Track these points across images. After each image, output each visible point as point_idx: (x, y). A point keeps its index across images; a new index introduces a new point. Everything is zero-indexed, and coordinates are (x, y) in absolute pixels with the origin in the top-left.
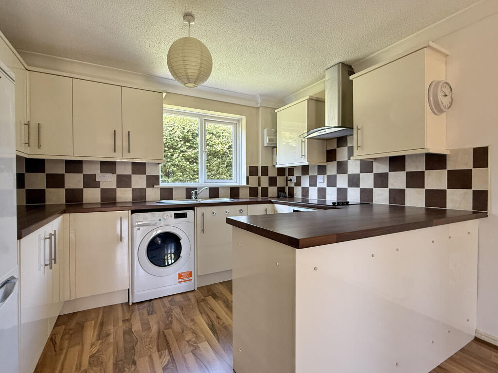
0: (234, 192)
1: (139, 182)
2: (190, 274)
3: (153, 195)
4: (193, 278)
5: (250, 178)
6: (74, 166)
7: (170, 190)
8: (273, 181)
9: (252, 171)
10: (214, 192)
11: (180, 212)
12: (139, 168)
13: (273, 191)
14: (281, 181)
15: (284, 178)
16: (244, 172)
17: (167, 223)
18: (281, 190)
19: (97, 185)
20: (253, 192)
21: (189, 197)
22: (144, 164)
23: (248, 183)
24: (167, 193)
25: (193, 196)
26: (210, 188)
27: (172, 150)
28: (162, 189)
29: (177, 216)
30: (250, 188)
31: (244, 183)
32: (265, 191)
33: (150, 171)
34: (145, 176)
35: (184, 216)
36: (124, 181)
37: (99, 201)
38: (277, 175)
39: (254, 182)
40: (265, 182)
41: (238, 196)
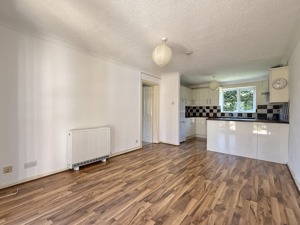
0: (250, 115)
1: (215, 111)
3: (219, 115)
5: (258, 110)
6: (201, 108)
7: (224, 114)
9: (259, 107)
12: (215, 107)
16: (255, 107)
18: (274, 115)
19: (205, 112)
20: (260, 115)
22: (217, 107)
23: (257, 112)
25: (230, 116)
26: (238, 113)
28: (221, 113)
30: (258, 114)
31: (255, 112)
32: (265, 115)
36: (211, 111)
37: (206, 116)
38: (273, 109)
39: (261, 111)
40: (264, 111)
41: (252, 117)
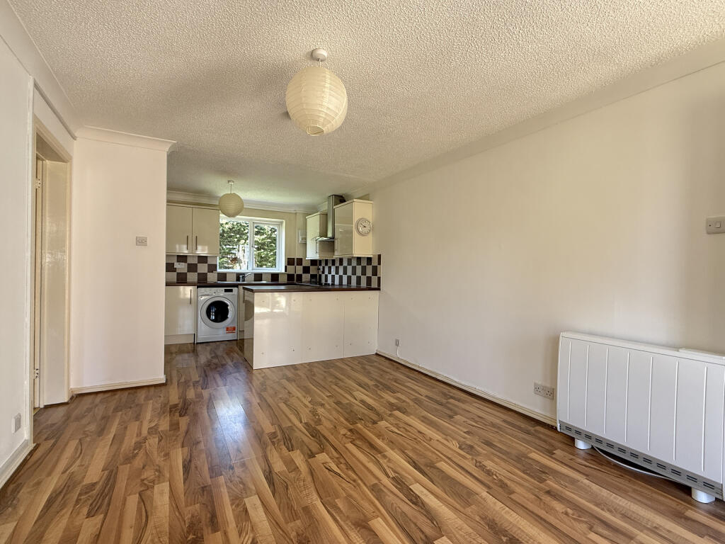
0: (275, 277)
1: (203, 268)
2: (234, 329)
3: (212, 278)
4: (236, 331)
5: (288, 266)
7: (224, 275)
8: (306, 270)
9: (290, 262)
10: (258, 277)
11: (229, 288)
12: (203, 259)
13: (306, 277)
14: (313, 270)
15: (316, 267)
16: (283, 262)
17: (219, 294)
18: (313, 276)
19: (174, 270)
20: (290, 277)
21: (238, 279)
22: (206, 257)
23: (286, 271)
24: (223, 277)
25: (241, 279)
26: (255, 274)
27: (238, 236)
28: (219, 274)
29: (226, 291)
30: (288, 275)
31: (283, 271)
32: (300, 277)
33: (210, 261)
34: (207, 265)
35: (231, 291)
36: (192, 268)
37: (176, 281)
38: (309, 265)
39: (291, 270)
40: (299, 270)
41: (278, 280)
